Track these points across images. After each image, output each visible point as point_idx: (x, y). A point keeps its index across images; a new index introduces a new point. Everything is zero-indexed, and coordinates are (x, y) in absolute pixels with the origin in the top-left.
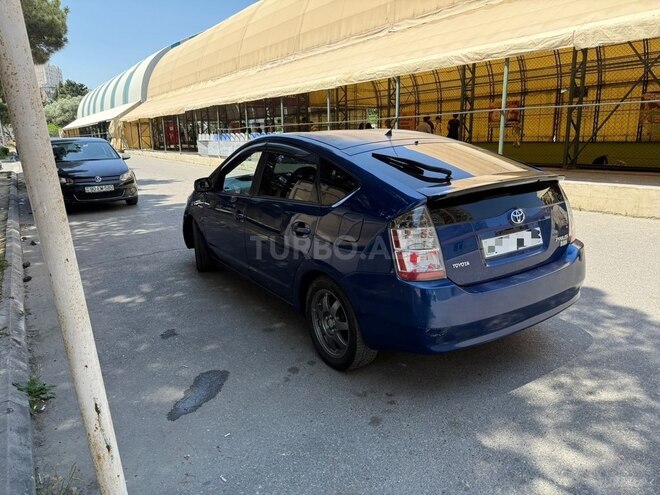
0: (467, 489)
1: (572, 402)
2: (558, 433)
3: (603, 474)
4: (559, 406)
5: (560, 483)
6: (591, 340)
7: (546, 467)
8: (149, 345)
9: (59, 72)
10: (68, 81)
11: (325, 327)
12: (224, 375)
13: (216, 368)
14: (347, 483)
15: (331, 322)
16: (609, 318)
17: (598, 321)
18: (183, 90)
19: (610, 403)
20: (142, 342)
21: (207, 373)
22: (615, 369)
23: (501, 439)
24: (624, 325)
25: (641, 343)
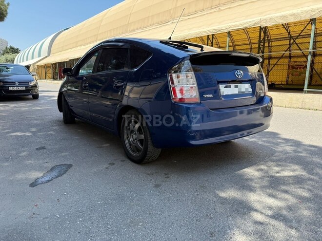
0: (211, 218)
1: (268, 177)
2: (263, 190)
3: (291, 209)
4: (262, 178)
5: (266, 214)
6: (275, 152)
7: (257, 206)
8: (28, 153)
9: (7, 43)
10: (10, 47)
11: (131, 140)
12: (70, 166)
13: (65, 163)
14: (137, 216)
15: (135, 136)
16: (283, 143)
17: (277, 144)
18: (69, 50)
19: (290, 177)
20: (24, 151)
21: (59, 165)
22: (289, 163)
23: (230, 193)
24: (291, 146)
25: (301, 152)
